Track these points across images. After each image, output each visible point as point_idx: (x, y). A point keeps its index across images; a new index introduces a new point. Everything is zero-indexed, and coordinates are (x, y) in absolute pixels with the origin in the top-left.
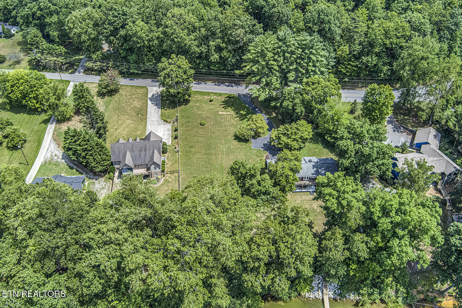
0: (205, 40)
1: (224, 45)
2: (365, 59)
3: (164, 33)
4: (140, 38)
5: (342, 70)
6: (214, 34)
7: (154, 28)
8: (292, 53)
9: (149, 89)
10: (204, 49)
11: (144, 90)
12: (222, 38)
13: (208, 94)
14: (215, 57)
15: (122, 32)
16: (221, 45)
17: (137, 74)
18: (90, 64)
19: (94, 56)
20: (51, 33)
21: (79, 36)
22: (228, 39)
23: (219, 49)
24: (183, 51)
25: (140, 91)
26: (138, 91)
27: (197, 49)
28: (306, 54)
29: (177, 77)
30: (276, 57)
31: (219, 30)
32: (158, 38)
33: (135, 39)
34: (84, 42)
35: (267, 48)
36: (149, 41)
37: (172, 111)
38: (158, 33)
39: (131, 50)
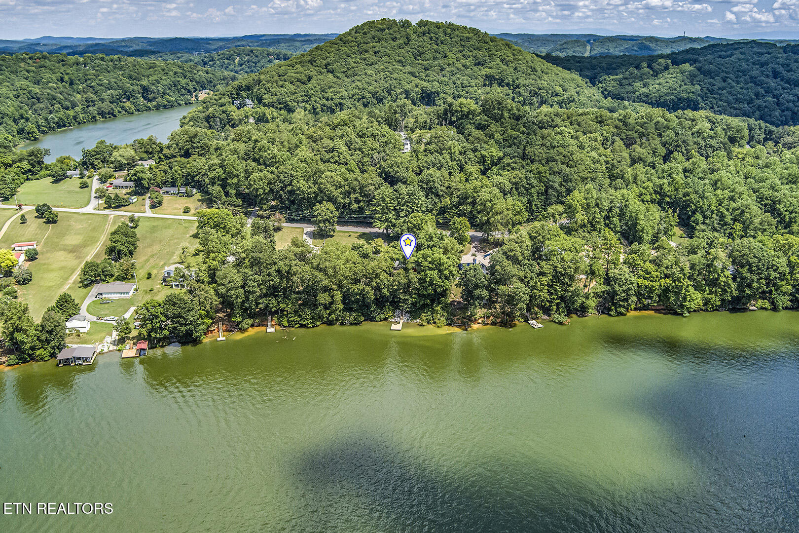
0: (347, 194)
1: (361, 198)
2: (461, 207)
3: (319, 189)
4: (303, 192)
5: (448, 216)
6: (355, 190)
7: (312, 186)
8: (403, 198)
9: (305, 229)
10: (347, 201)
11: (301, 229)
12: (360, 193)
13: (348, 232)
14: (355, 206)
15: (289, 188)
16: (359, 198)
17: (297, 220)
18: (261, 213)
19: (265, 207)
20: (230, 191)
21: (257, 190)
22: (364, 194)
23: (357, 201)
24: (332, 200)
25: (299, 230)
26: (297, 230)
27: (342, 200)
28: (412, 199)
29: (325, 215)
30: (392, 201)
31: (358, 187)
32: (314, 193)
33: (298, 192)
34: (260, 195)
35: (386, 195)
36: (308, 194)
37: (321, 241)
38: (315, 189)
39: (293, 202)
